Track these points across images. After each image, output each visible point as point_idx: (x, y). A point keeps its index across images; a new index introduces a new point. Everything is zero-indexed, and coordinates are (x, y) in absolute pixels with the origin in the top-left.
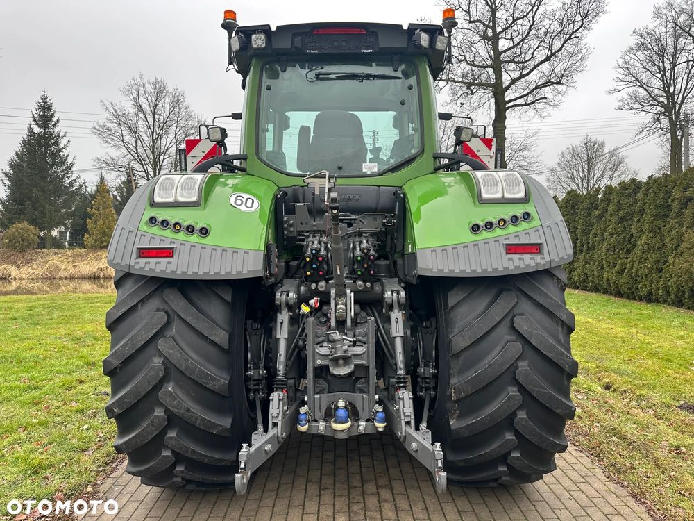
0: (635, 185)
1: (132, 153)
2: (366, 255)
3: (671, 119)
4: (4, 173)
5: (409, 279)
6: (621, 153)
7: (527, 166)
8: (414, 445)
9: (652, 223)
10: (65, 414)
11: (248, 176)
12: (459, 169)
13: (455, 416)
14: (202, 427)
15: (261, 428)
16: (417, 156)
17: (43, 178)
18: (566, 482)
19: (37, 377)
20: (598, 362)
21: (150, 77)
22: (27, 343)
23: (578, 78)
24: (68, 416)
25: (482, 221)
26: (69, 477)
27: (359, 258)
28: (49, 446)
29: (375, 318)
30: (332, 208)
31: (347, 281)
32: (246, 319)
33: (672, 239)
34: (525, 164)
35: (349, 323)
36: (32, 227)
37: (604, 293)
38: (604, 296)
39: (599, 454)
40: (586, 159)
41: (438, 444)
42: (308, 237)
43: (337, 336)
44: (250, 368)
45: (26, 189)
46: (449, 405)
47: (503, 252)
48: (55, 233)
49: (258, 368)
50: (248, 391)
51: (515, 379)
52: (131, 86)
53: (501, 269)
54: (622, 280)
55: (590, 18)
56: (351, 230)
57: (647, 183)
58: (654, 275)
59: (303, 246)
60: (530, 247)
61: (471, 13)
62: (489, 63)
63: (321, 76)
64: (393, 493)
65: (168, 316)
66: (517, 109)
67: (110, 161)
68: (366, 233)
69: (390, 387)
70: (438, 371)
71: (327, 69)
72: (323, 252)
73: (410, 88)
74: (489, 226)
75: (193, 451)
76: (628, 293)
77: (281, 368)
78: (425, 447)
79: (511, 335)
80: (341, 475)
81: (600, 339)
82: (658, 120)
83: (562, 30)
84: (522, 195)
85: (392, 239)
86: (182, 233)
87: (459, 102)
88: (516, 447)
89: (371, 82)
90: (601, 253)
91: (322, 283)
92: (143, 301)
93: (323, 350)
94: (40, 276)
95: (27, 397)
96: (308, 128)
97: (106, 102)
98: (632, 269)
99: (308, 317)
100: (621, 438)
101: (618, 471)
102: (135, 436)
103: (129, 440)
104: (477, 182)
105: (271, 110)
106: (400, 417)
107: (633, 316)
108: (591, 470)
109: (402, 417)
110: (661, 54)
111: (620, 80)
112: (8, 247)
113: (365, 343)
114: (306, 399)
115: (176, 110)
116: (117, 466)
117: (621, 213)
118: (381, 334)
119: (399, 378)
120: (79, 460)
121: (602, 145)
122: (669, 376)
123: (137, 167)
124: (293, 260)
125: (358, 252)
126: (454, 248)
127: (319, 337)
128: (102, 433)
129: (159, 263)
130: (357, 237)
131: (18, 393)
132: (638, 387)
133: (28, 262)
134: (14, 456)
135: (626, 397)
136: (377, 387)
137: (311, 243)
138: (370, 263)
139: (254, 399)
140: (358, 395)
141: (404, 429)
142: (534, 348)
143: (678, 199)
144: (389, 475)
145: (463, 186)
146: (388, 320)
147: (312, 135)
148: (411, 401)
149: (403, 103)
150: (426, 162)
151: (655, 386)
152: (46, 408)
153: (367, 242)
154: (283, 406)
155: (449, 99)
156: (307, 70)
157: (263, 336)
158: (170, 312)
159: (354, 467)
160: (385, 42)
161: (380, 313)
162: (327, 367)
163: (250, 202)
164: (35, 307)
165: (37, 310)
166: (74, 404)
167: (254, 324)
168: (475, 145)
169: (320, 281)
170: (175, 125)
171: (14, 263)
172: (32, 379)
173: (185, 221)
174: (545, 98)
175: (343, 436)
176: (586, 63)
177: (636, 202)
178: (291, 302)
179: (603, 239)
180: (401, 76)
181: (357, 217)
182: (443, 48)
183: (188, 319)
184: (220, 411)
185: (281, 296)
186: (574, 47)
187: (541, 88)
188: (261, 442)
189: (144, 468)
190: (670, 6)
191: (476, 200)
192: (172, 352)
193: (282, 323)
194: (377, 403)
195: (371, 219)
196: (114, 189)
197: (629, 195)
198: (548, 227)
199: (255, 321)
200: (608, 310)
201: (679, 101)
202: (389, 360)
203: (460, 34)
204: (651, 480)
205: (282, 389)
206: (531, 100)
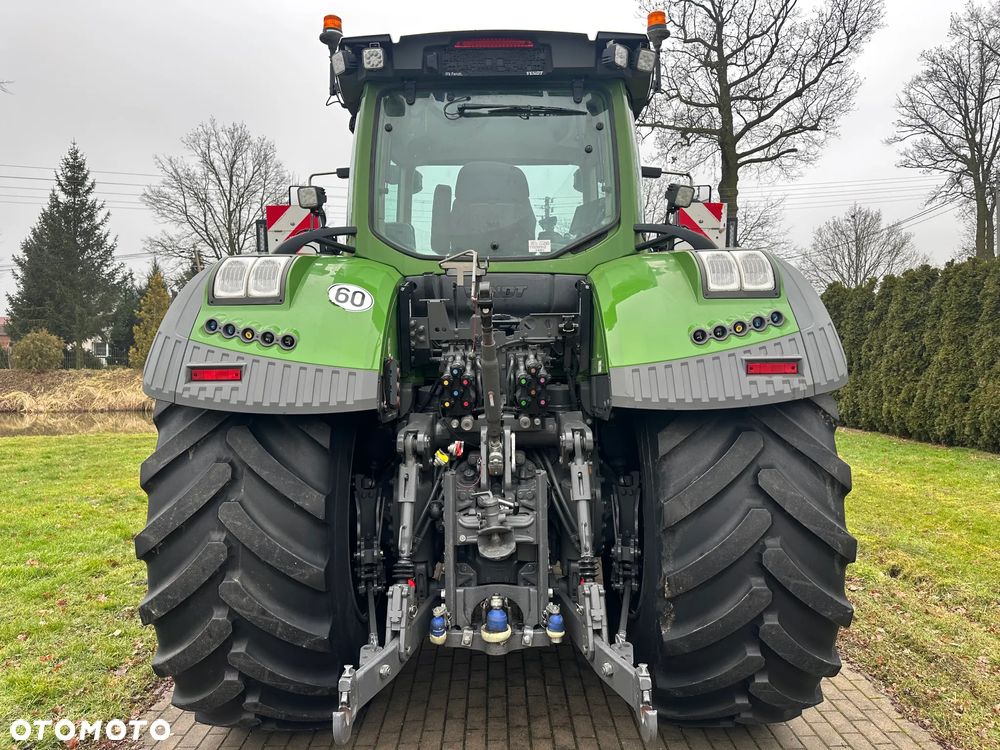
0: (927, 275)
1: (199, 230)
2: (534, 377)
3: (976, 180)
4: (16, 261)
5: (599, 413)
6: (905, 230)
7: (769, 248)
8: (607, 667)
9: (954, 329)
10: (88, 613)
11: (357, 260)
12: (673, 249)
13: (669, 622)
14: (284, 638)
15: (374, 638)
16: (610, 229)
17: (72, 267)
18: (838, 720)
19: (51, 557)
20: (878, 535)
21: (225, 122)
22: (39, 507)
23: (841, 120)
24: (93, 616)
25: (710, 325)
26: (89, 709)
27: (523, 382)
28: (61, 663)
29: (548, 471)
30: (482, 306)
31: (505, 416)
32: (354, 473)
33: (984, 353)
34: (767, 245)
35: (508, 479)
36: (54, 337)
37: (883, 432)
38: (883, 436)
39: (885, 676)
40: (854, 238)
41: (644, 666)
42: (447, 350)
43: (489, 499)
44: (360, 545)
45: (46, 284)
46: (660, 604)
47: (743, 372)
48: (88, 346)
49: (371, 547)
50: (357, 581)
51: (760, 565)
52: (198, 135)
53: (738, 397)
54: (910, 413)
55: (859, 35)
56: (511, 340)
57: (946, 272)
58: (957, 406)
59: (439, 363)
60: (782, 364)
61: (687, 29)
62: (713, 100)
63: (466, 111)
64: (575, 737)
65: (234, 469)
66: (754, 165)
67: (168, 243)
68: (534, 344)
69: (571, 576)
70: (642, 552)
71: (476, 100)
72: (469, 372)
73: (600, 127)
74: (720, 332)
75: (272, 674)
76: (919, 432)
77: (405, 547)
78: (625, 670)
79: (755, 498)
80: (497, 708)
81: (879, 500)
82: (959, 181)
83: (818, 53)
84: (769, 285)
85: (573, 353)
86: (255, 343)
87: (669, 156)
88: (762, 669)
89: (541, 118)
90: (879, 373)
91: (468, 419)
92: (196, 447)
93: (469, 521)
94: (65, 408)
95: (35, 586)
96: (448, 189)
97: (162, 158)
98: (924, 396)
99: (446, 470)
100: (917, 651)
101: (915, 702)
102: (183, 652)
103: (174, 657)
104: (702, 268)
105: (392, 163)
106: (585, 623)
107: (927, 466)
108: (875, 700)
109: (589, 623)
110: (962, 86)
111: (903, 124)
112: (20, 366)
113: (532, 510)
114: (443, 594)
115: (263, 170)
116: (162, 692)
117: (908, 316)
118: (557, 496)
119: (583, 564)
120: (105, 683)
121: (877, 218)
122: (984, 556)
123: (207, 251)
124: (425, 385)
125: (522, 372)
126: (666, 367)
127: (462, 501)
128: (142, 642)
129: (220, 389)
130: (521, 350)
131: (20, 582)
132: (940, 572)
133: (49, 388)
134: (9, 677)
135: (922, 588)
136: (551, 575)
137: (450, 359)
138: (539, 389)
139: (366, 593)
140: (522, 588)
141: (593, 643)
142: (789, 517)
143: (991, 294)
144: (568, 706)
145: (679, 272)
146: (566, 474)
147: (453, 198)
148: (602, 598)
149: (588, 151)
150: (624, 237)
151: (964, 571)
152: (61, 604)
153: (536, 357)
154: (409, 606)
155: (655, 152)
156: (446, 102)
157: (379, 498)
158: (237, 463)
159: (517, 695)
160: (562, 60)
161: (555, 463)
162: (475, 546)
163: (358, 297)
164: (55, 453)
165: (57, 458)
166: (103, 598)
167: (366, 480)
168: (697, 213)
169: (464, 416)
170: (262, 190)
171: (29, 389)
172: (42, 560)
173: (260, 326)
174: (795, 150)
175: (499, 652)
176: (854, 99)
177: (929, 299)
178: (421, 448)
179: (881, 354)
180: (586, 110)
181: (520, 320)
182: (648, 69)
183: (264, 474)
184: (312, 613)
185: (405, 438)
186: (836, 76)
187: (788, 136)
188: (375, 660)
189: (198, 699)
190: (975, 17)
191: (700, 292)
192: (239, 524)
193: (406, 480)
194: (551, 600)
195: (541, 322)
196: (173, 283)
197: (919, 290)
198: (809, 334)
199: (368, 475)
200: (891, 457)
201: (989, 154)
202: (569, 536)
203: (670, 58)
204: (965, 716)
205: (406, 580)
206: (775, 152)
